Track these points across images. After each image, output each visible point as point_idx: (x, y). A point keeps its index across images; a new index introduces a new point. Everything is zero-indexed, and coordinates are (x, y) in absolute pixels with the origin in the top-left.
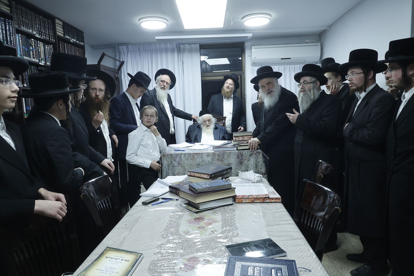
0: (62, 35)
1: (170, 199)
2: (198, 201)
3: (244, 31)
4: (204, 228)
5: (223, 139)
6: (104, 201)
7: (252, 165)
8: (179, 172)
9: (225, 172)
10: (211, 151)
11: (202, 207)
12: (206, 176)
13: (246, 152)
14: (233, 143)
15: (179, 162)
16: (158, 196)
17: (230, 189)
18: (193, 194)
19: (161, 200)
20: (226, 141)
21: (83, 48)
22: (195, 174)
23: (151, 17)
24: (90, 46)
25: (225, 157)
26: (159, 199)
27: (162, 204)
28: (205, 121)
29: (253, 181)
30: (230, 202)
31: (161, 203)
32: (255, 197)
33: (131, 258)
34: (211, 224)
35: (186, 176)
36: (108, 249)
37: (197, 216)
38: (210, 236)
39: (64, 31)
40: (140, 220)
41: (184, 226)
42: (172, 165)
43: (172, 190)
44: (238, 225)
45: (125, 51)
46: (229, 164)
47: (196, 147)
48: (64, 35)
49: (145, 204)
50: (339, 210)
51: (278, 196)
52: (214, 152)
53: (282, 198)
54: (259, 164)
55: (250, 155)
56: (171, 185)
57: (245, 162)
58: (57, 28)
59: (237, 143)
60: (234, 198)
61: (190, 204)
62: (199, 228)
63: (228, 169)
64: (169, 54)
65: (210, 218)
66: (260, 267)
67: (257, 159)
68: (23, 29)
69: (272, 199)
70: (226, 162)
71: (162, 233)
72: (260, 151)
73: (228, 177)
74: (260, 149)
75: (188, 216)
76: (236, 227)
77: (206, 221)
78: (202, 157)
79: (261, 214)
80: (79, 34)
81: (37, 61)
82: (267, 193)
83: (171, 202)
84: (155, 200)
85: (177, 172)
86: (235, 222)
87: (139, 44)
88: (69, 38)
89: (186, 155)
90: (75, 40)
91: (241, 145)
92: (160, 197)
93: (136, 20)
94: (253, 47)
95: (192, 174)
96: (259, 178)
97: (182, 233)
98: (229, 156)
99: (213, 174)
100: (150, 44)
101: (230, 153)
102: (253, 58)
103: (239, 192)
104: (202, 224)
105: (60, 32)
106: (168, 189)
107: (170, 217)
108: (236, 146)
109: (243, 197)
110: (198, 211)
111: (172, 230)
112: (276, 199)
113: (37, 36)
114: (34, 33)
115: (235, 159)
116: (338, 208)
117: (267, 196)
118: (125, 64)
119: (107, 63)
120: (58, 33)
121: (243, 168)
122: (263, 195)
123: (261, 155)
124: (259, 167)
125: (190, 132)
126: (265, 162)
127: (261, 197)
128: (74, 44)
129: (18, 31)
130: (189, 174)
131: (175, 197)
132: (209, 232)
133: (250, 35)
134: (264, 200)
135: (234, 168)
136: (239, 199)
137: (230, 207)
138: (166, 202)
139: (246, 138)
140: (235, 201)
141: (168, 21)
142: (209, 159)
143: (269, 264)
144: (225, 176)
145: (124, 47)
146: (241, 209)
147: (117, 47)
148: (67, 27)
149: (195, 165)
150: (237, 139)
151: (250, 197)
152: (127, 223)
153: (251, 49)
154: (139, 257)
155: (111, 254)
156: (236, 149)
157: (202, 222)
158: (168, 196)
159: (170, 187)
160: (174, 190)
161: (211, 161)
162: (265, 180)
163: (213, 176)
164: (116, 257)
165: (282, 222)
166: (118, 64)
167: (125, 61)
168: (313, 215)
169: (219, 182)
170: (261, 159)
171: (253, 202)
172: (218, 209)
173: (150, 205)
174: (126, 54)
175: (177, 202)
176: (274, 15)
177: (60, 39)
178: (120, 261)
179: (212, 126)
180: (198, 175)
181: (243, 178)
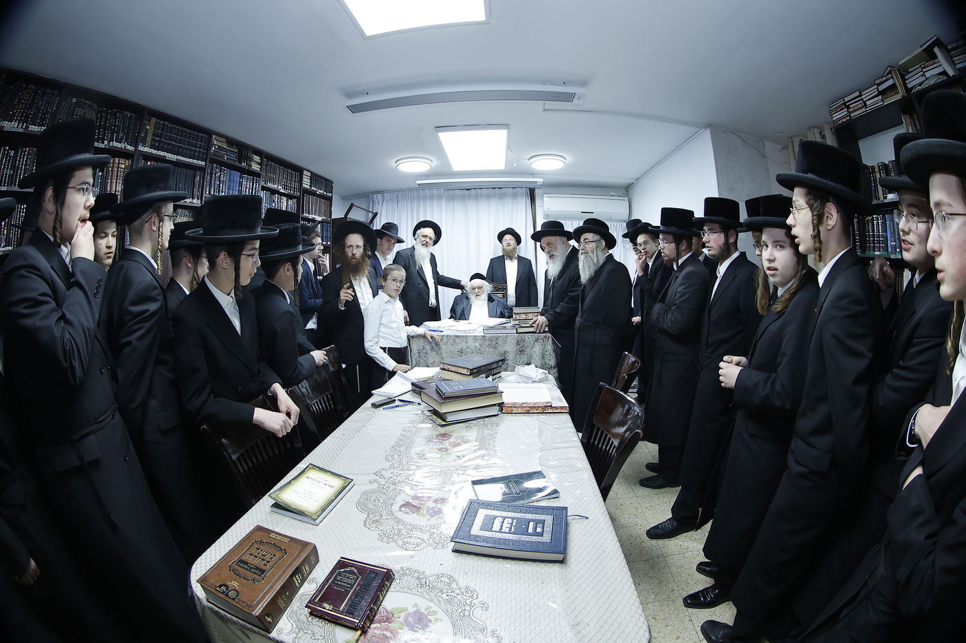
0: (308, 187)
1: (409, 402)
2: (443, 410)
3: (533, 174)
4: (447, 450)
5: (502, 316)
6: (323, 398)
7: (538, 354)
8: (434, 362)
9: (494, 366)
10: (480, 333)
11: (450, 418)
12: (465, 371)
13: (530, 337)
14: (513, 323)
16: (395, 396)
17: (495, 392)
18: (438, 399)
19: (397, 403)
20: (504, 320)
21: (330, 199)
22: (450, 368)
23: (411, 157)
24: (341, 197)
25: (500, 342)
26: (395, 400)
27: (397, 409)
28: (474, 289)
29: (534, 380)
30: (495, 411)
31: (396, 406)
32: (532, 405)
33: (338, 483)
34: (459, 445)
35: (438, 369)
36: (310, 466)
37: (443, 430)
38: (453, 464)
39: (311, 183)
40: (363, 430)
41: (419, 445)
42: (424, 351)
43: (414, 388)
44: (498, 448)
45: (380, 200)
46: (505, 353)
47: (461, 326)
48: (311, 186)
49: (375, 406)
51: (565, 404)
52: (483, 334)
53: (569, 407)
54: (547, 353)
55: (535, 341)
56: (415, 381)
57: (528, 350)
58: (304, 179)
59: (517, 322)
60: (501, 405)
61: (435, 412)
62: (440, 450)
63: (499, 361)
64: (435, 202)
65: (460, 435)
66: (513, 518)
67: (544, 346)
68: (270, 185)
69: (556, 408)
70: (501, 349)
71: (388, 452)
72: (549, 335)
73: (500, 372)
74: (549, 332)
75: (428, 429)
76: (495, 451)
77: (452, 440)
78: (466, 342)
79: (537, 431)
80: (328, 184)
82: (549, 400)
83: (410, 407)
84: (389, 402)
86: (495, 444)
87: (398, 191)
88: (315, 189)
89: (445, 338)
90: (322, 192)
91: (523, 325)
92: (396, 399)
93: (392, 163)
94: (546, 195)
95: (446, 367)
96: (543, 376)
97: (414, 456)
98: (505, 342)
99: (475, 369)
100: (411, 190)
101: (506, 337)
102: (545, 210)
103: (507, 399)
104: (447, 444)
105: (306, 183)
106: (410, 387)
107: (404, 430)
108: (516, 327)
109: (514, 406)
110: (444, 423)
111: (402, 449)
112: (561, 408)
113: (282, 191)
114: (280, 187)
115: (513, 346)
116: (640, 431)
117: (549, 404)
118: (378, 216)
119: (357, 216)
120: (304, 186)
121: (525, 358)
122: (544, 403)
123: (550, 340)
124: (547, 357)
125: (457, 304)
126: (555, 351)
127: (539, 405)
128: (321, 196)
129: (264, 188)
130: (442, 366)
131: (417, 399)
132: (453, 457)
133: (540, 180)
134: (546, 409)
135: (512, 358)
136: (508, 407)
137: (494, 419)
138: (403, 406)
139: (530, 316)
140: (501, 410)
141: (431, 161)
142: (477, 344)
143: (529, 513)
144: (495, 371)
145: (379, 195)
146: (509, 423)
147: (370, 196)
148: (315, 178)
149: (456, 353)
150: (518, 317)
151: (524, 405)
152: (346, 432)
153: (543, 198)
154: (347, 482)
155: (313, 474)
156: (515, 331)
157: (447, 441)
158: (407, 397)
159: (413, 384)
160: (418, 388)
161: (478, 347)
162: (551, 378)
163: (475, 372)
164: (318, 479)
165: (564, 445)
166: (371, 215)
167: (379, 212)
169: (483, 382)
170: (549, 347)
171: (528, 413)
172: (474, 422)
173: (382, 408)
174: (380, 204)
175: (419, 407)
177: (306, 192)
178: (322, 485)
180: (453, 369)
181: (520, 375)
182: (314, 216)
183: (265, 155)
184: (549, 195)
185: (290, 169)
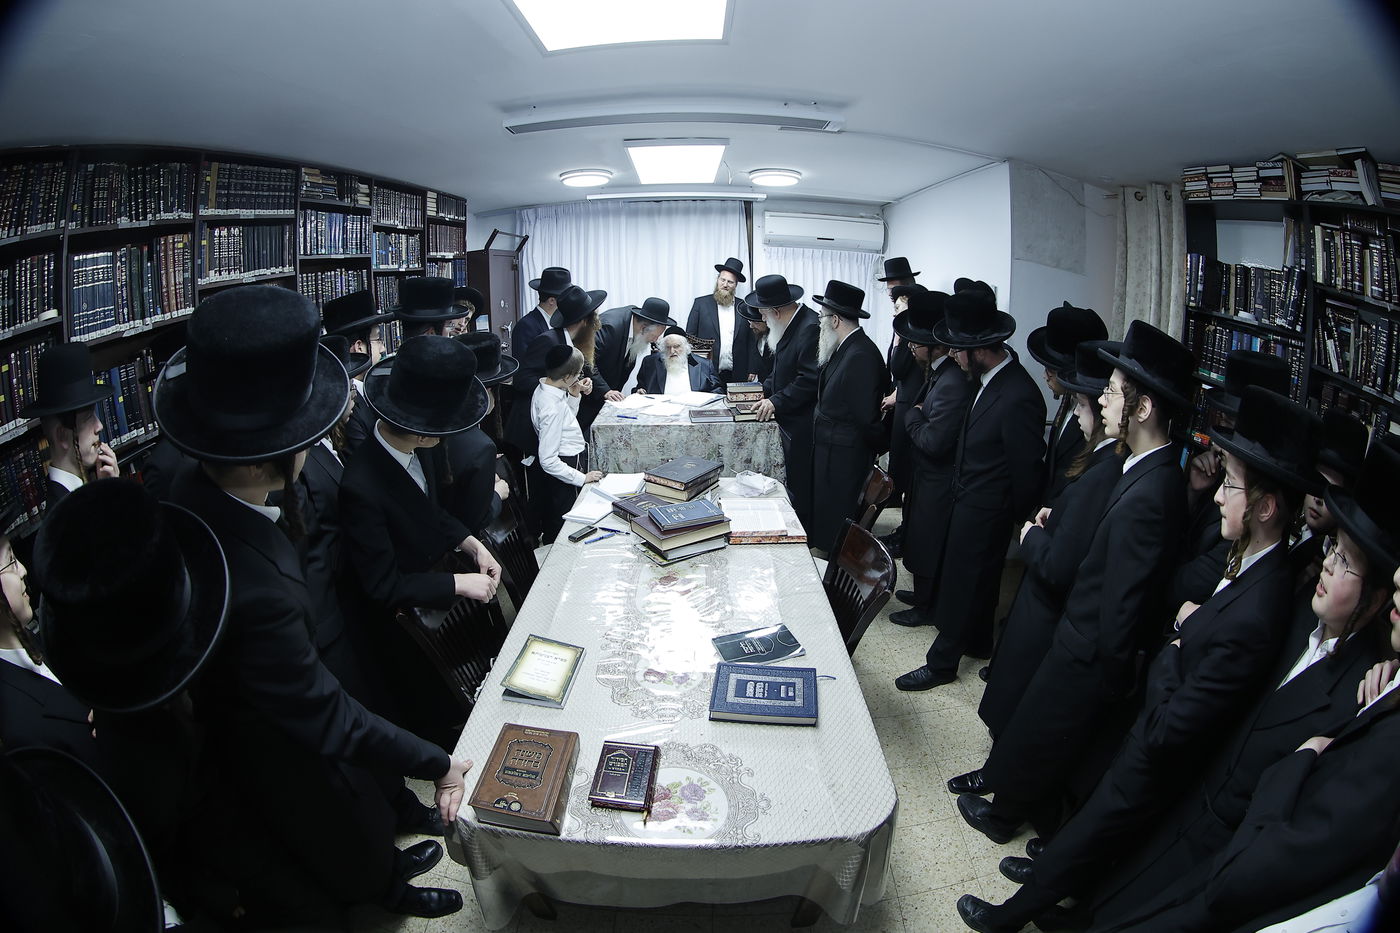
0: (434, 214)
1: (615, 530)
2: (664, 547)
3: (751, 187)
5: (708, 389)
7: (761, 448)
10: (686, 420)
11: (671, 556)
12: (677, 486)
13: (751, 427)
15: (626, 442)
16: (595, 522)
17: (719, 520)
18: (656, 533)
19: (600, 533)
20: (713, 397)
21: (462, 225)
22: (658, 480)
23: (582, 171)
24: (475, 215)
25: (713, 433)
26: (597, 529)
27: (603, 541)
28: (669, 347)
29: (762, 493)
30: (721, 543)
31: (600, 538)
32: (764, 535)
33: (568, 655)
35: (640, 479)
36: (530, 637)
37: (664, 572)
39: (437, 207)
41: (643, 594)
42: (613, 445)
43: (617, 509)
44: (733, 594)
45: (532, 218)
46: (719, 447)
47: (653, 406)
48: (437, 212)
49: (573, 539)
51: (802, 532)
52: (690, 424)
55: (758, 432)
56: (615, 499)
57: (748, 444)
58: (429, 204)
59: (734, 405)
60: (728, 536)
61: (647, 544)
63: (717, 468)
64: (611, 219)
65: (687, 576)
66: (764, 683)
67: (769, 437)
68: (385, 222)
69: (792, 538)
73: (717, 480)
74: (776, 419)
75: (648, 571)
76: (729, 598)
77: (679, 585)
79: (772, 570)
80: (458, 203)
81: (396, 266)
82: (784, 527)
83: (617, 537)
84: (589, 533)
85: (624, 459)
86: (729, 589)
87: (557, 205)
88: (444, 215)
89: (640, 430)
90: (452, 217)
91: (743, 412)
92: (597, 526)
93: (555, 176)
94: (767, 214)
95: (653, 478)
96: (773, 488)
98: (719, 432)
99: (690, 483)
100: (576, 203)
101: (721, 426)
102: (767, 232)
103: (736, 526)
105: (432, 210)
106: (610, 508)
108: (733, 413)
109: (743, 535)
110: (665, 562)
112: (799, 537)
113: (400, 226)
114: (396, 222)
115: (729, 440)
117: (784, 534)
119: (501, 245)
120: (429, 213)
122: (778, 532)
123: (777, 430)
124: (772, 453)
125: (646, 369)
127: (773, 534)
128: (452, 223)
129: (376, 228)
130: (645, 474)
131: (623, 526)
133: (760, 196)
134: (780, 539)
136: (737, 537)
137: (720, 552)
138: (609, 536)
139: (752, 397)
140: (729, 542)
141: (612, 174)
143: (779, 676)
145: (531, 211)
146: (737, 553)
147: (518, 212)
148: (444, 199)
150: (734, 398)
153: (763, 215)
154: (579, 656)
156: (731, 419)
157: (673, 587)
158: (611, 523)
159: (614, 502)
160: (621, 510)
164: (547, 654)
166: (518, 240)
167: (531, 235)
171: (760, 544)
172: (698, 558)
173: (583, 542)
174: (532, 223)
175: (626, 537)
176: (808, 173)
177: (430, 220)
178: (553, 660)
180: (662, 481)
181: (741, 484)
182: (443, 254)
183: (376, 181)
184: (773, 214)
185: (409, 192)
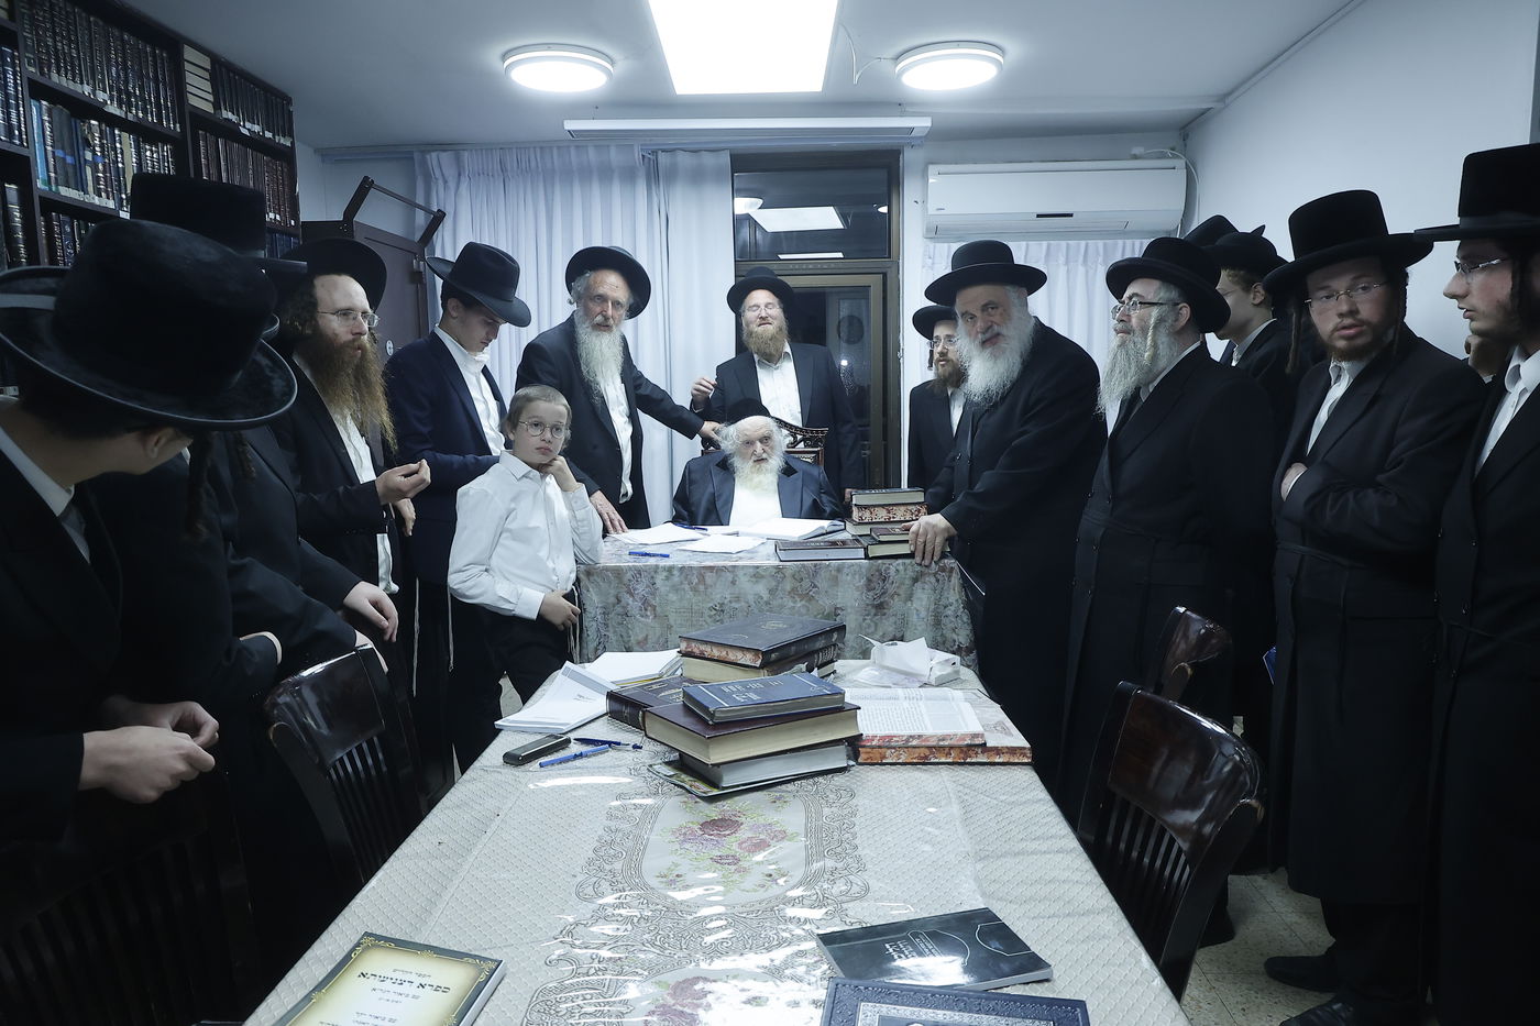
0: (209, 108)
1: (610, 743)
2: (716, 755)
3: (899, 105)
4: (736, 860)
5: (816, 512)
6: (359, 749)
7: (923, 614)
8: (646, 638)
9: (820, 644)
10: (767, 558)
11: (730, 779)
12: (747, 659)
13: (901, 568)
14: (850, 532)
15: (645, 602)
16: (566, 729)
17: (836, 709)
18: (698, 728)
19: (575, 748)
20: (825, 524)
21: (287, 157)
22: (707, 650)
23: (549, 46)
24: (316, 151)
25: (822, 584)
26: (568, 741)
27: (578, 763)
29: (926, 680)
30: (838, 759)
31: (576, 757)
32: (932, 743)
33: (456, 977)
34: (761, 845)
35: (672, 654)
36: (367, 940)
37: (713, 811)
38: (761, 894)
39: (215, 93)
40: (494, 826)
41: (660, 854)
42: (619, 609)
43: (617, 707)
44: (867, 851)
45: (450, 172)
46: (836, 611)
47: (711, 542)
48: (216, 106)
49: (513, 759)
50: (1256, 809)
51: (1020, 741)
52: (777, 563)
53: (1033, 749)
54: (949, 613)
55: (915, 580)
56: (614, 688)
57: (896, 605)
58: (190, 78)
59: (865, 530)
60: (854, 744)
61: (684, 764)
62: (719, 860)
63: (832, 631)
64: (616, 188)
65: (761, 820)
67: (939, 592)
68: (59, 80)
69: (997, 751)
70: (826, 603)
71: (579, 879)
73: (832, 661)
74: (953, 554)
75: (676, 811)
76: (859, 859)
77: (744, 833)
78: (733, 583)
79: (955, 809)
80: (274, 103)
81: (111, 204)
82: (978, 729)
83: (612, 754)
84: (551, 748)
85: (640, 637)
86: (857, 842)
87: (504, 147)
88: (234, 118)
89: (676, 572)
90: (257, 128)
91: (883, 538)
92: (572, 736)
93: (491, 56)
94: (932, 169)
95: (696, 648)
96: (949, 669)
97: (653, 882)
98: (835, 581)
99: (773, 651)
100: (545, 146)
101: (839, 570)
102: (932, 210)
103: (872, 723)
104: (732, 843)
105: (200, 95)
106: (601, 705)
107: (610, 816)
108: (864, 542)
109: (887, 744)
110: (716, 792)
111: (618, 866)
112: (1013, 750)
113: (113, 109)
114: (101, 96)
115: (857, 594)
116: (1253, 802)
117: (979, 741)
118: (448, 221)
119: (381, 217)
120: (193, 101)
121: (888, 625)
122: (963, 737)
123: (956, 580)
124: (948, 623)
125: (692, 482)
126: (969, 605)
127: (954, 742)
128: (253, 143)
129: (38, 91)
130: (683, 646)
131: (629, 736)
132: (755, 878)
133: (922, 123)
134: (969, 754)
135: (853, 625)
136: (873, 747)
137: (839, 779)
138: (594, 754)
139: (899, 514)
140: (855, 755)
141: (612, 62)
142: (761, 589)
143: (987, 1013)
144: (821, 658)
145: (446, 157)
146: (878, 788)
147: (416, 156)
148: (227, 77)
149: (707, 612)
150: (867, 515)
151: (914, 743)
152: (443, 838)
153: (925, 175)
154: (487, 974)
155: (380, 962)
156: (861, 554)
157: (732, 838)
158: (602, 731)
159: (611, 696)
160: (627, 707)
161: (766, 596)
162: (970, 676)
163: (777, 660)
164: (399, 976)
165: (1034, 845)
166: (421, 219)
167: (449, 211)
168: (1151, 821)
169: (797, 683)
170: (954, 595)
171: (924, 762)
172: (790, 787)
173: (535, 765)
174: (452, 184)
175: (638, 754)
176: (1015, 49)
177: (198, 120)
178: (413, 990)
179: (776, 462)
180: (716, 653)
181: (888, 668)
184: (942, 168)
185: (132, 33)
